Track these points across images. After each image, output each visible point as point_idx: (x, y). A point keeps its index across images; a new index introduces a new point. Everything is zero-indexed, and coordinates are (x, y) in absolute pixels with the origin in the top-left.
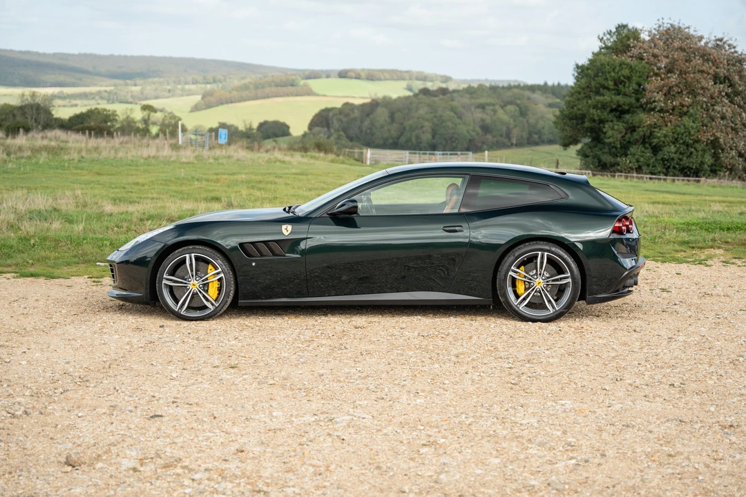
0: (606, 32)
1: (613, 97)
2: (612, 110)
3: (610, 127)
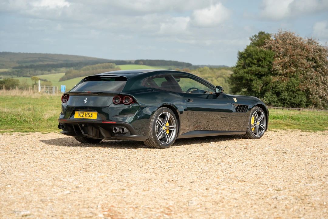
0: (254, 36)
1: (256, 68)
2: (256, 75)
3: (255, 83)
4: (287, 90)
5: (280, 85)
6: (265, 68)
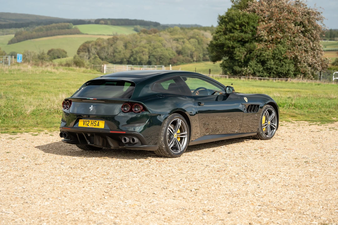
1: (239, 34)
2: (239, 41)
3: (237, 51)
4: (274, 58)
5: (266, 53)
6: (249, 34)
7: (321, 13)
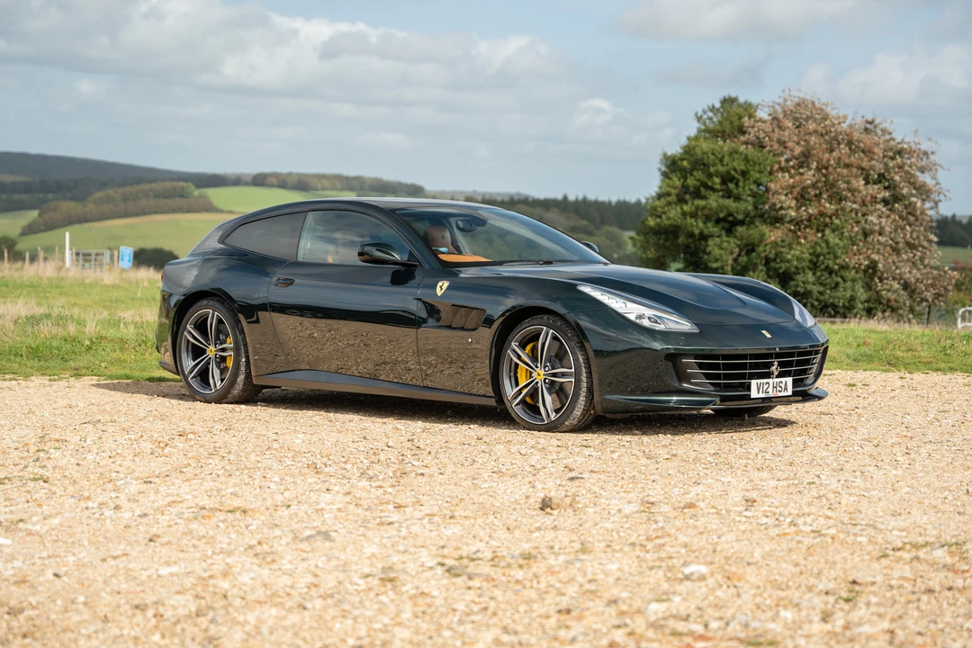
0: (706, 108)
1: (721, 200)
2: (718, 221)
3: (715, 245)
4: (814, 266)
5: (792, 252)
6: (745, 201)
7: (933, 153)
